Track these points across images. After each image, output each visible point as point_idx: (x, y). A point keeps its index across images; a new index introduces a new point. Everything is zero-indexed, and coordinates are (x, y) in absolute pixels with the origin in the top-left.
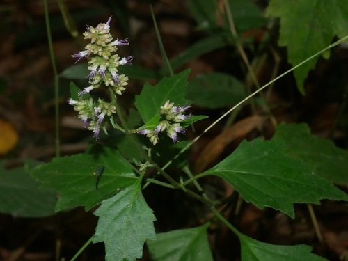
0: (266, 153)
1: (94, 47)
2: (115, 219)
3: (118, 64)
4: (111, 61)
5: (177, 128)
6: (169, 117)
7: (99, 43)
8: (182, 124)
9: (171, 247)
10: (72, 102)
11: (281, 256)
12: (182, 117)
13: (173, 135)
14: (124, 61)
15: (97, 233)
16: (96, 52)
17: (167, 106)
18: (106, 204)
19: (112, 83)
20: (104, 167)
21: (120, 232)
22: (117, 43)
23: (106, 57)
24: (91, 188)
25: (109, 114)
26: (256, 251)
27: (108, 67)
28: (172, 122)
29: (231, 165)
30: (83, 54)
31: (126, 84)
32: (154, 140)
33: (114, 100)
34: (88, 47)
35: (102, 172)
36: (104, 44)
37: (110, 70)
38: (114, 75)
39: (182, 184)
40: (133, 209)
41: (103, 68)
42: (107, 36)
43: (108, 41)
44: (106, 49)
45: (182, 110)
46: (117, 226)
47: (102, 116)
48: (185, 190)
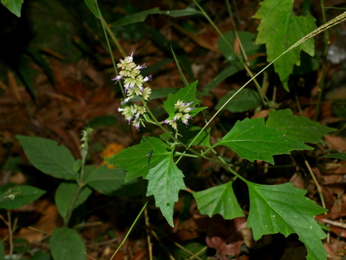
0: (253, 127)
1: (124, 72)
2: (159, 180)
3: (142, 81)
4: (137, 79)
5: (187, 116)
6: (180, 110)
7: (127, 69)
8: (190, 113)
9: (211, 199)
10: (120, 110)
11: (275, 191)
12: (189, 109)
13: (185, 121)
14: (146, 79)
15: (148, 190)
16: (126, 75)
17: (179, 104)
18: (152, 171)
19: (141, 94)
20: (152, 151)
21: (162, 187)
22: (139, 67)
23: (133, 77)
24: (146, 164)
25: (142, 113)
26: (258, 191)
27: (136, 84)
28: (184, 113)
29: (232, 137)
30: (118, 78)
31: (150, 93)
32: (175, 126)
33: (145, 104)
34: (121, 73)
35: (152, 153)
36: (130, 70)
37: (138, 85)
38: (141, 88)
39: (202, 154)
40: (170, 172)
41: (132, 85)
42: (131, 64)
43: (132, 67)
44: (132, 72)
45: (188, 104)
46: (161, 184)
47: (137, 115)
48: (205, 157)
